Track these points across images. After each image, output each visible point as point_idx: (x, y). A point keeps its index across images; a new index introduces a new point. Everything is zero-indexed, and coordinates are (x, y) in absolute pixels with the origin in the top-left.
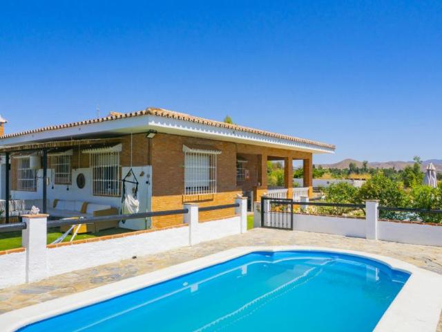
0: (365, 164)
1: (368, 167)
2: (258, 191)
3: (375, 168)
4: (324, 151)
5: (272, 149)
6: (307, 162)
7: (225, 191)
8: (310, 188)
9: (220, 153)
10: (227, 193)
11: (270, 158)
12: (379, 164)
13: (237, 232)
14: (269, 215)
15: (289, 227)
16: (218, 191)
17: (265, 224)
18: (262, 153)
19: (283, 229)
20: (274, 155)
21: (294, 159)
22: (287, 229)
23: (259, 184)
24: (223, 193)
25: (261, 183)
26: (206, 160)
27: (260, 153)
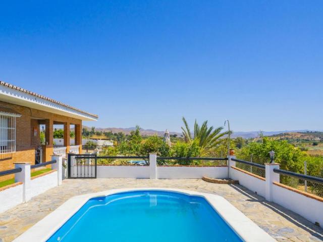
0: (93, 129)
1: (95, 131)
2: (47, 149)
3: (100, 131)
4: (93, 119)
5: (56, 115)
6: (77, 127)
7: (22, 150)
8: (81, 146)
9: (19, 116)
10: (23, 152)
11: (55, 123)
12: (102, 129)
13: (55, 185)
14: (75, 168)
15: (94, 176)
16: (17, 151)
17: (72, 175)
18: (50, 118)
19: (88, 178)
20: (58, 120)
21: (71, 124)
22: (92, 178)
23: (47, 143)
24: (20, 152)
25: (49, 142)
26: (5, 122)
27: (48, 118)
